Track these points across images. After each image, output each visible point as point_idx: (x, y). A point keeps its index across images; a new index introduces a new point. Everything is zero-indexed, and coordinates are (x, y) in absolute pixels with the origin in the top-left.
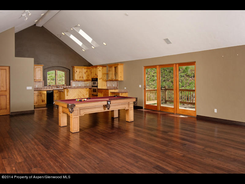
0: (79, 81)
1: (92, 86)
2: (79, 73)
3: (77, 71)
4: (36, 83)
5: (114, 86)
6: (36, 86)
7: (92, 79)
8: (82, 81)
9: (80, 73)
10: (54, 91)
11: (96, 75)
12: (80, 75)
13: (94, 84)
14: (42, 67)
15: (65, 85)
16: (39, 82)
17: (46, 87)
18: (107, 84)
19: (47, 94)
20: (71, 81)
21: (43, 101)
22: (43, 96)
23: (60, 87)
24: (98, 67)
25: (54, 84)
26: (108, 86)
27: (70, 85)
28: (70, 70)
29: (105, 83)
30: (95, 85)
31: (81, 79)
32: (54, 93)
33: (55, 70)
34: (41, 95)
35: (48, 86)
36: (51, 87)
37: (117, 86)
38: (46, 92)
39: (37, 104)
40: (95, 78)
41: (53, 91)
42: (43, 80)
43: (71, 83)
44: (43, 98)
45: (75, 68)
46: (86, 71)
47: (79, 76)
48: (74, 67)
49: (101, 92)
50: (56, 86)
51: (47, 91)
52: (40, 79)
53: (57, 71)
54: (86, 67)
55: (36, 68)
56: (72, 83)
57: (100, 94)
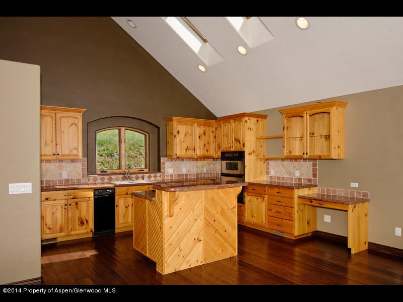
0: (183, 159)
1: (223, 175)
2: (185, 135)
3: (178, 132)
4: (63, 164)
5: (297, 174)
6: (61, 175)
7: (223, 153)
8: (191, 159)
9: (187, 135)
10: (117, 190)
11: (237, 141)
12: (188, 143)
13: (229, 167)
14: (79, 116)
15: (146, 170)
16: (73, 161)
17: (91, 177)
18: (268, 168)
19: (95, 199)
20: (162, 160)
21: (82, 223)
22: (83, 205)
23: (134, 176)
24: (246, 118)
25: (115, 166)
26: (272, 173)
27: (159, 170)
28: (158, 128)
29: (261, 165)
30: (235, 172)
31: (190, 153)
32: (117, 198)
33: (119, 127)
34: (77, 204)
35: (98, 172)
36: (106, 177)
37: (315, 176)
38: (91, 194)
39: (63, 234)
40: (232, 149)
41: (113, 189)
42: (83, 156)
43: (162, 166)
44: (84, 215)
45: (175, 123)
46: (202, 133)
47: (184, 146)
48: (172, 120)
49: (261, 195)
50: (120, 174)
51: (95, 190)
52: (75, 152)
53: (123, 129)
54: (202, 121)
55: (61, 118)
56: (164, 164)
57: (254, 199)
